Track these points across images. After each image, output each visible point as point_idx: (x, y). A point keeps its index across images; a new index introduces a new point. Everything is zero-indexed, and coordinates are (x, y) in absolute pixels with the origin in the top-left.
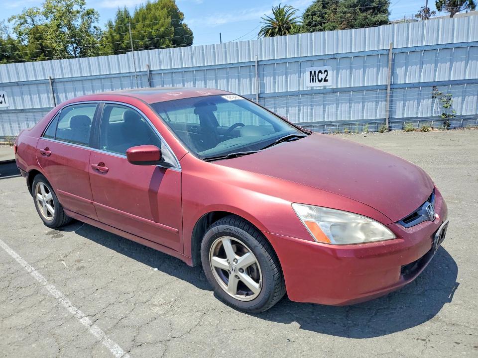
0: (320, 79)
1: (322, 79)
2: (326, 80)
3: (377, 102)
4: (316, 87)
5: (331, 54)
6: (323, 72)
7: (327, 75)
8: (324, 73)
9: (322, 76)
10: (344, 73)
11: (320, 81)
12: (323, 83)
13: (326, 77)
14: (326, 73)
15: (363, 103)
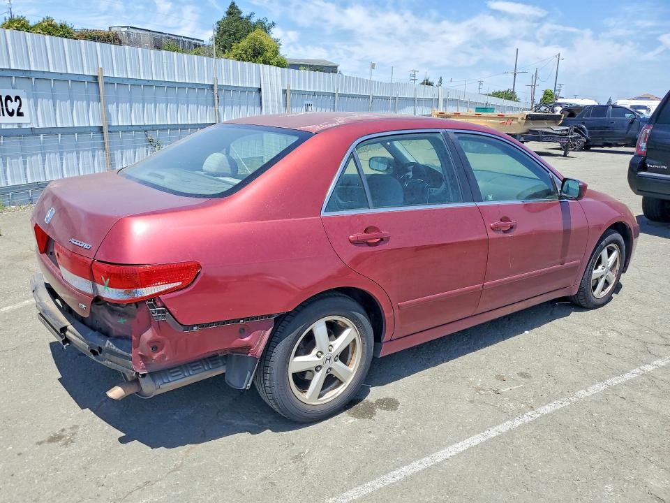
0: (10, 111)
1: (13, 110)
2: (20, 114)
3: (94, 151)
4: (7, 124)
5: (20, 70)
6: (13, 99)
7: (20, 105)
8: (16, 101)
9: (13, 106)
10: (45, 104)
11: (11, 114)
12: (15, 118)
13: (19, 109)
14: (18, 100)
15: (78, 153)
